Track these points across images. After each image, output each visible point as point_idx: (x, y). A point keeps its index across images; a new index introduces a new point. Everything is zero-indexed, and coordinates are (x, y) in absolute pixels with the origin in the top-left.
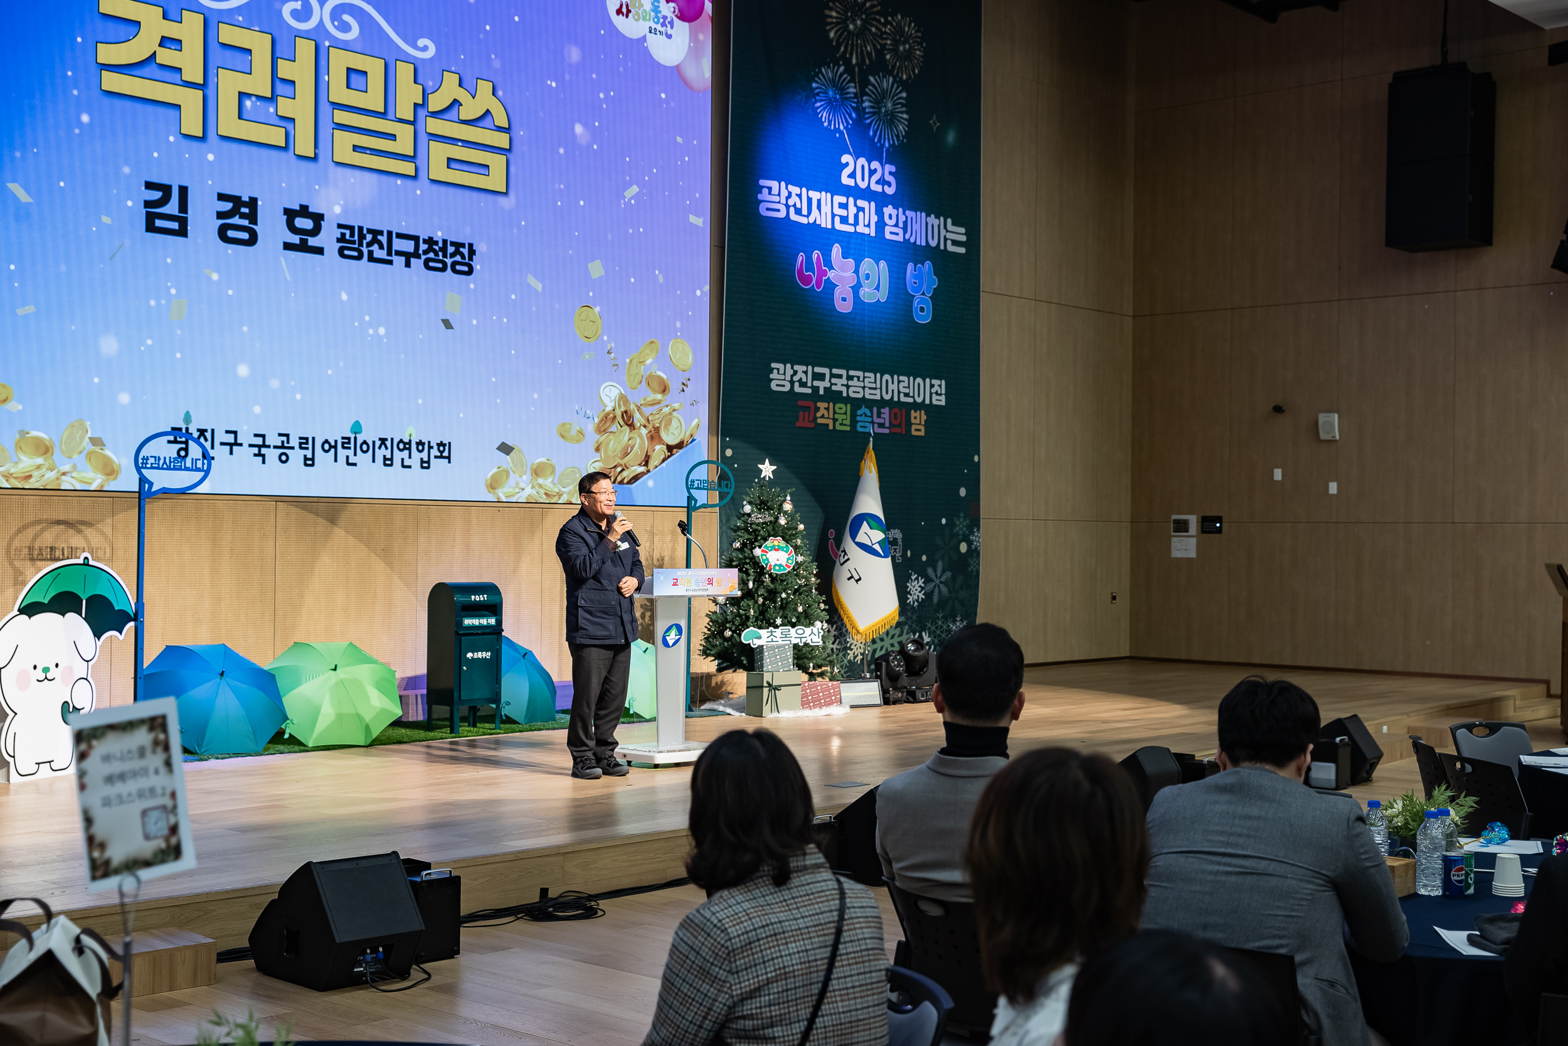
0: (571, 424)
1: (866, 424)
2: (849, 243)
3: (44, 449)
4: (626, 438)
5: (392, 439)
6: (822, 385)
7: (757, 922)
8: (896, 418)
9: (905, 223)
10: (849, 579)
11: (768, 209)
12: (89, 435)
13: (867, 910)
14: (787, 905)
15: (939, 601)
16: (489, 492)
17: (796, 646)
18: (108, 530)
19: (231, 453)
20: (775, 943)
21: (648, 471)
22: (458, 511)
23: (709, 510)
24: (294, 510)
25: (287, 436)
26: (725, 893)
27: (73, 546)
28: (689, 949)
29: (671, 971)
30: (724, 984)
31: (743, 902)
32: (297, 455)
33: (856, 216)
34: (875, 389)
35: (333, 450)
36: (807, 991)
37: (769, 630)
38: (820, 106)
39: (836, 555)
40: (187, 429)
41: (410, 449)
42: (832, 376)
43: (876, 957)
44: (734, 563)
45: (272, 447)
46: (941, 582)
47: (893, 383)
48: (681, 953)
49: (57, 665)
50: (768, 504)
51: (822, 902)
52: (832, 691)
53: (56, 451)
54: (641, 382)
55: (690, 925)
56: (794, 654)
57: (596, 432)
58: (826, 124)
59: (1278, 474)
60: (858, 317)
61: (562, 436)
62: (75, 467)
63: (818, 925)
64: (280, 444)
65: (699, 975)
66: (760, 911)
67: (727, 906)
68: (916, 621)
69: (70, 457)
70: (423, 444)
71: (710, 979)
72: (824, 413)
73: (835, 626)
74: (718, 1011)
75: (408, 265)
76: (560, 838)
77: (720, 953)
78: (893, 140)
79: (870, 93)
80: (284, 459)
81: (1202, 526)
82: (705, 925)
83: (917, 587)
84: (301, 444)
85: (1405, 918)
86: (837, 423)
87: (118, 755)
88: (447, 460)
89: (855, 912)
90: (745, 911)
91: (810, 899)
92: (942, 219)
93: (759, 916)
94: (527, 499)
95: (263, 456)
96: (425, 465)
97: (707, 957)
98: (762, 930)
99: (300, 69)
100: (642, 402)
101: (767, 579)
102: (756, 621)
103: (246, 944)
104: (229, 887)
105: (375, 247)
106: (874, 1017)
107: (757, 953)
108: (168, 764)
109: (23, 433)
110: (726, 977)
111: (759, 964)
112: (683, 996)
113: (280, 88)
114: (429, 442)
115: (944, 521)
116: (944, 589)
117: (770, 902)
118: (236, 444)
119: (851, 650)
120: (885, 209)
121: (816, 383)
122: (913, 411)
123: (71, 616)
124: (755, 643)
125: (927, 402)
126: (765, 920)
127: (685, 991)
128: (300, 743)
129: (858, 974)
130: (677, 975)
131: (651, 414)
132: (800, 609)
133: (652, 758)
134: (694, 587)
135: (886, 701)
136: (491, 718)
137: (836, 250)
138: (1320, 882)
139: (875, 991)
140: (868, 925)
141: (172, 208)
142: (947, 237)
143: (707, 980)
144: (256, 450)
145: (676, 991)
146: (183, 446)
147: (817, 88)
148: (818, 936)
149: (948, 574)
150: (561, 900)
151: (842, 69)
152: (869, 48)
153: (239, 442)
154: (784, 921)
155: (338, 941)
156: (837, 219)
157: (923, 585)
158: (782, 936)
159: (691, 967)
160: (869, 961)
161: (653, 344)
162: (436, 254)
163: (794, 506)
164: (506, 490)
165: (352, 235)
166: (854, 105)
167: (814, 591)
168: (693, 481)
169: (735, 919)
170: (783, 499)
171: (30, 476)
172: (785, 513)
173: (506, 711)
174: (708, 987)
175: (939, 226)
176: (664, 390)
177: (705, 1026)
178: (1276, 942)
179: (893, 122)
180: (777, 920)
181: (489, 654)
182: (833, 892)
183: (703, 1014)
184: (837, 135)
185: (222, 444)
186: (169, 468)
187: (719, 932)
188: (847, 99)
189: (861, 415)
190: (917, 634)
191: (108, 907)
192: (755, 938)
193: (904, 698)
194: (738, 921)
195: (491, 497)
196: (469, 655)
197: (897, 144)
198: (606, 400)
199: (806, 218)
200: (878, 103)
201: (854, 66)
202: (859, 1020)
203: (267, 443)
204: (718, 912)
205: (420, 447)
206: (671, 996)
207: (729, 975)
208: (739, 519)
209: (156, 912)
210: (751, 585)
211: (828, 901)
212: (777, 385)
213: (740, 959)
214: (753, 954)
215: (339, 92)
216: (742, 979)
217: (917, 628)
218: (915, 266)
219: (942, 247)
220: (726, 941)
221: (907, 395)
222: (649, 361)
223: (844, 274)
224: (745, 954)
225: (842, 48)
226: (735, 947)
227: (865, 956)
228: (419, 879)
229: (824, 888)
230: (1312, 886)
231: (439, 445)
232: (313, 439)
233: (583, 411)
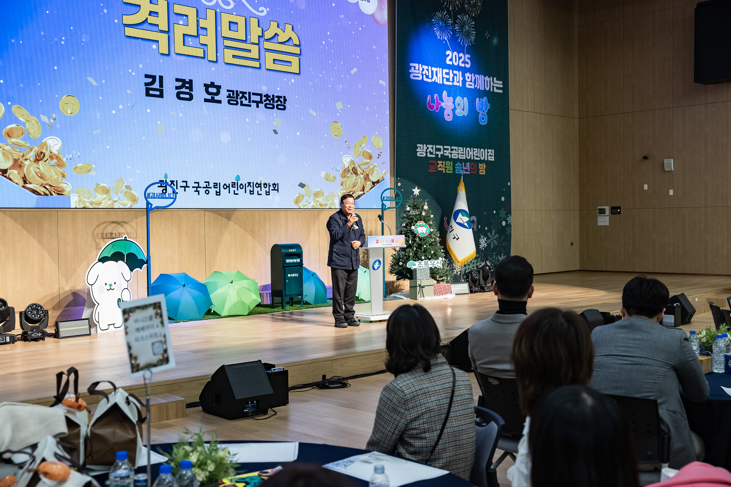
0: (330, 174)
1: (460, 170)
2: (450, 90)
3: (106, 191)
4: (354, 179)
5: (253, 183)
6: (440, 153)
7: (417, 388)
8: (472, 167)
9: (475, 80)
10: (454, 238)
11: (414, 76)
12: (125, 184)
13: (465, 382)
14: (430, 380)
15: (493, 247)
16: (296, 204)
17: (431, 268)
18: (134, 225)
19: (185, 191)
20: (425, 397)
21: (364, 193)
22: (282, 213)
23: (391, 210)
24: (212, 215)
25: (208, 182)
26: (403, 375)
27: (120, 232)
28: (388, 400)
29: (380, 409)
30: (403, 415)
31: (410, 379)
32: (213, 191)
33: (453, 78)
34: (463, 154)
35: (228, 188)
36: (440, 417)
37: (419, 262)
38: (436, 30)
39: (448, 228)
40: (166, 181)
41: (261, 187)
42: (444, 149)
43: (469, 402)
44: (403, 233)
45: (202, 187)
46: (494, 239)
47: (471, 152)
48: (384, 401)
49: (115, 283)
50: (417, 207)
51: (445, 379)
52: (447, 288)
53: (112, 192)
54: (360, 154)
55: (387, 389)
56: (430, 272)
57: (341, 177)
58: (439, 38)
59: (646, 187)
60: (455, 123)
61: (326, 179)
62: (119, 199)
63: (444, 389)
64: (205, 186)
65: (392, 411)
66: (418, 383)
67: (403, 381)
68: (484, 256)
69: (117, 194)
70: (266, 184)
71: (397, 413)
72: (441, 166)
73: (448, 259)
74: (401, 426)
75: (258, 106)
76: (330, 353)
77: (401, 401)
78: (469, 43)
79: (458, 23)
80: (207, 193)
81: (612, 211)
82: (394, 389)
83: (483, 241)
84: (214, 186)
85: (707, 382)
86: (447, 170)
87: (141, 319)
88: (277, 191)
89: (460, 383)
90: (411, 383)
91: (440, 378)
92: (491, 78)
93: (418, 385)
94: (312, 207)
95: (199, 192)
96: (267, 193)
97: (396, 403)
98: (419, 391)
99: (209, 23)
100: (361, 163)
101: (417, 239)
102: (413, 258)
103: (197, 400)
104: (190, 376)
105: (243, 99)
106: (469, 428)
107: (417, 401)
108: (162, 323)
109: (97, 185)
110: (404, 412)
111: (418, 406)
112: (385, 420)
113: (201, 32)
114: (269, 184)
115: (495, 212)
116: (495, 241)
117: (422, 379)
118: (187, 186)
119: (455, 269)
120: (466, 74)
121: (437, 153)
122: (480, 164)
123: (120, 262)
124: (413, 267)
125: (486, 159)
126: (421, 387)
127: (386, 418)
128: (218, 315)
129: (462, 410)
130: (383, 411)
131: (365, 168)
132: (432, 252)
133: (369, 318)
134: (385, 243)
135: (471, 292)
136: (299, 302)
137: (445, 93)
138: (668, 367)
139: (470, 417)
140: (466, 388)
141: (156, 85)
142: (494, 86)
143: (396, 413)
144: (195, 189)
145: (382, 418)
146: (165, 188)
147: (435, 21)
148: (444, 394)
149: (497, 235)
150: (331, 380)
151: (445, 12)
152: (457, 3)
154: (429, 387)
155: (237, 399)
156: (445, 80)
157: (486, 240)
158: (428, 394)
159: (389, 407)
160: (467, 404)
161: (365, 138)
162: (270, 101)
163: (429, 207)
164: (303, 203)
165: (233, 94)
166: (451, 28)
167: (438, 244)
168: (384, 197)
169: (407, 387)
170: (423, 204)
171: (101, 203)
172: (425, 210)
173: (305, 299)
174: (396, 416)
175: (490, 81)
176: (370, 158)
177: (395, 433)
178: (648, 394)
179: (469, 35)
180: (425, 387)
181: (297, 275)
182: (450, 374)
183: (394, 428)
184: (444, 42)
185: (181, 187)
186: (159, 198)
187: (400, 392)
188: (448, 26)
189: (457, 166)
190: (484, 262)
191: (140, 385)
192: (416, 395)
193: (479, 290)
194: (409, 387)
195: (296, 207)
196: (289, 275)
197: (471, 45)
198: (345, 163)
199: (431, 80)
200: (462, 27)
201: (451, 11)
202: (463, 430)
203: (200, 186)
204: (400, 384)
205: (265, 186)
206: (380, 420)
207: (406, 411)
208: (405, 213)
209: (160, 387)
210: (410, 242)
211: (448, 378)
212: (420, 154)
213: (410, 404)
214: (415, 402)
215: (226, 32)
216: (411, 413)
217: (484, 259)
218: (480, 99)
219: (492, 90)
220: (404, 396)
221: (477, 157)
222: (363, 145)
223: (448, 104)
224: (412, 402)
225: (445, 3)
226: (408, 399)
227: (465, 402)
228: (270, 372)
229: (446, 373)
230: (665, 369)
231: (273, 184)
232: (220, 183)
233: (335, 168)
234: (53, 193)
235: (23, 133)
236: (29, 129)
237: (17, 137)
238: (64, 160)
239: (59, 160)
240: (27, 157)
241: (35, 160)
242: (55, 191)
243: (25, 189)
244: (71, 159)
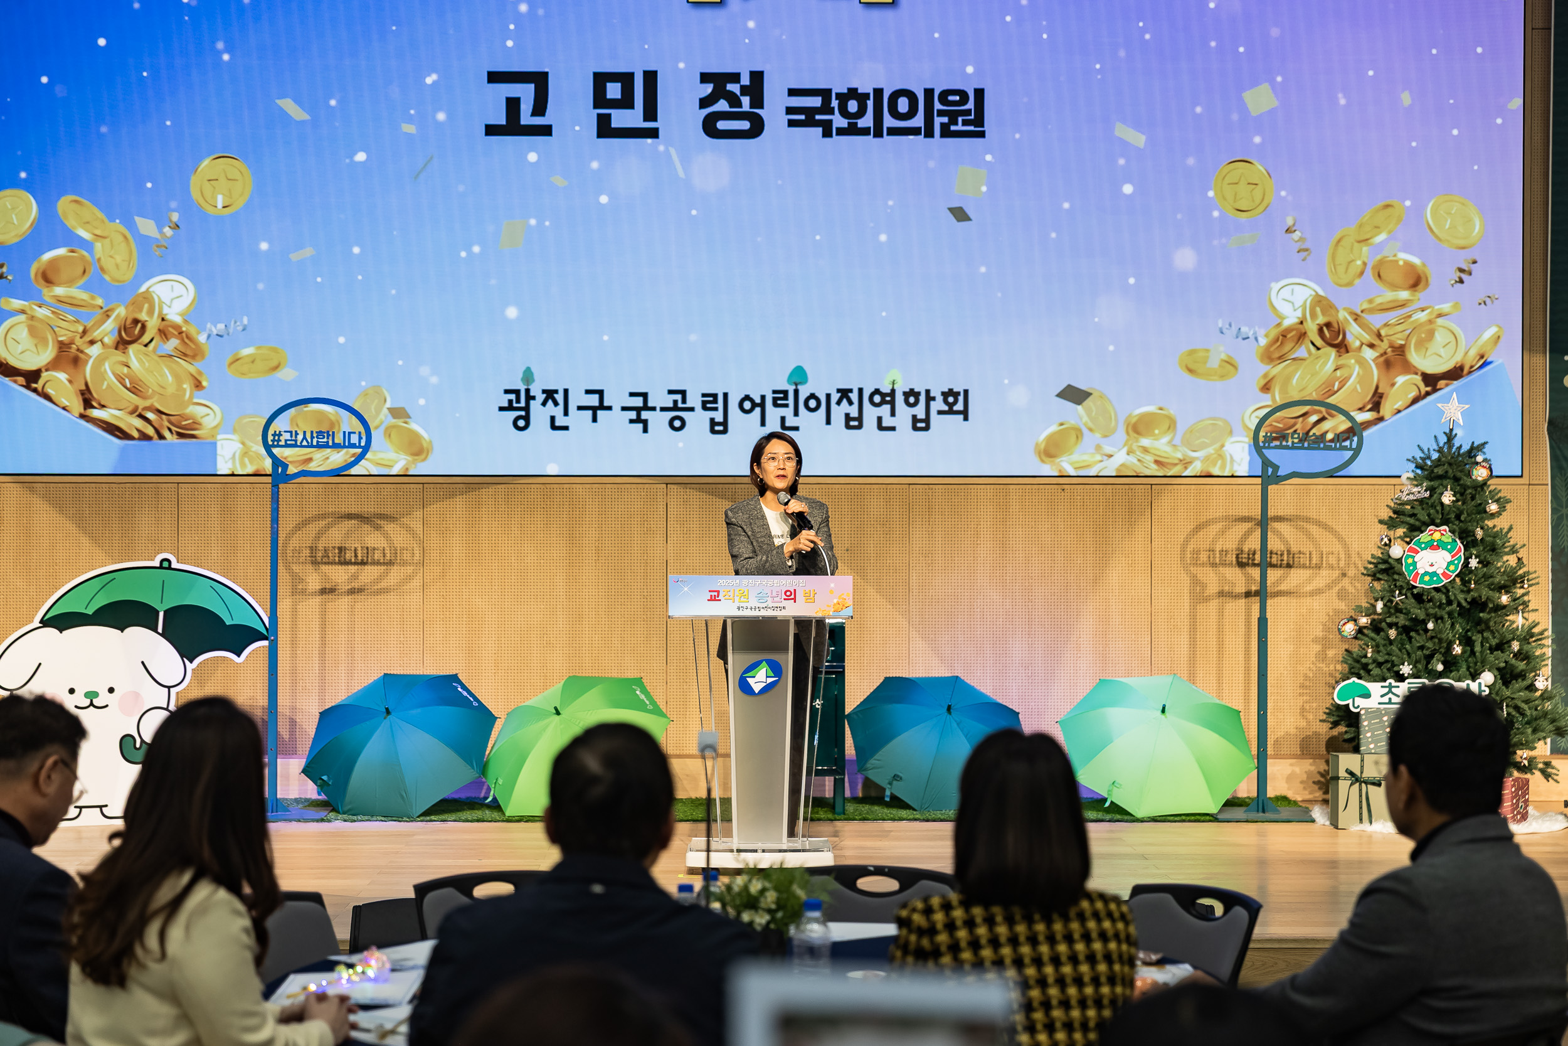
0: (1207, 351)
4: (1330, 366)
5: (861, 391)
12: (388, 405)
16: (1043, 461)
18: (417, 526)
19: (595, 420)
21: (1381, 419)
24: (694, 496)
25: (683, 393)
27: (369, 545)
32: (698, 420)
35: (758, 410)
37: (1387, 684)
40: (528, 391)
41: (892, 403)
45: (658, 409)
49: (111, 690)
54: (1362, 273)
57: (1262, 360)
61: (1190, 371)
64: (671, 405)
70: (917, 395)
80: (677, 425)
84: (704, 403)
88: (961, 417)
94: (1118, 470)
95: (645, 423)
100: (1365, 306)
114: (928, 392)
118: (602, 407)
128: (502, 810)
131: (1386, 325)
132: (1459, 650)
144: (633, 415)
146: (523, 413)
153: (606, 404)
161: (1390, 210)
164: (1075, 457)
171: (311, 459)
185: (580, 408)
186: (312, 446)
195: (1047, 469)
198: (1284, 309)
203: (650, 404)
205: (912, 400)
222: (1381, 237)
231: (946, 395)
232: (726, 395)
233: (1234, 329)
234: (167, 434)
235: (84, 272)
236: (102, 258)
237: (70, 283)
238: (202, 338)
239: (186, 340)
240: (96, 334)
241: (118, 343)
242: (173, 428)
243: (88, 421)
244: (221, 336)
